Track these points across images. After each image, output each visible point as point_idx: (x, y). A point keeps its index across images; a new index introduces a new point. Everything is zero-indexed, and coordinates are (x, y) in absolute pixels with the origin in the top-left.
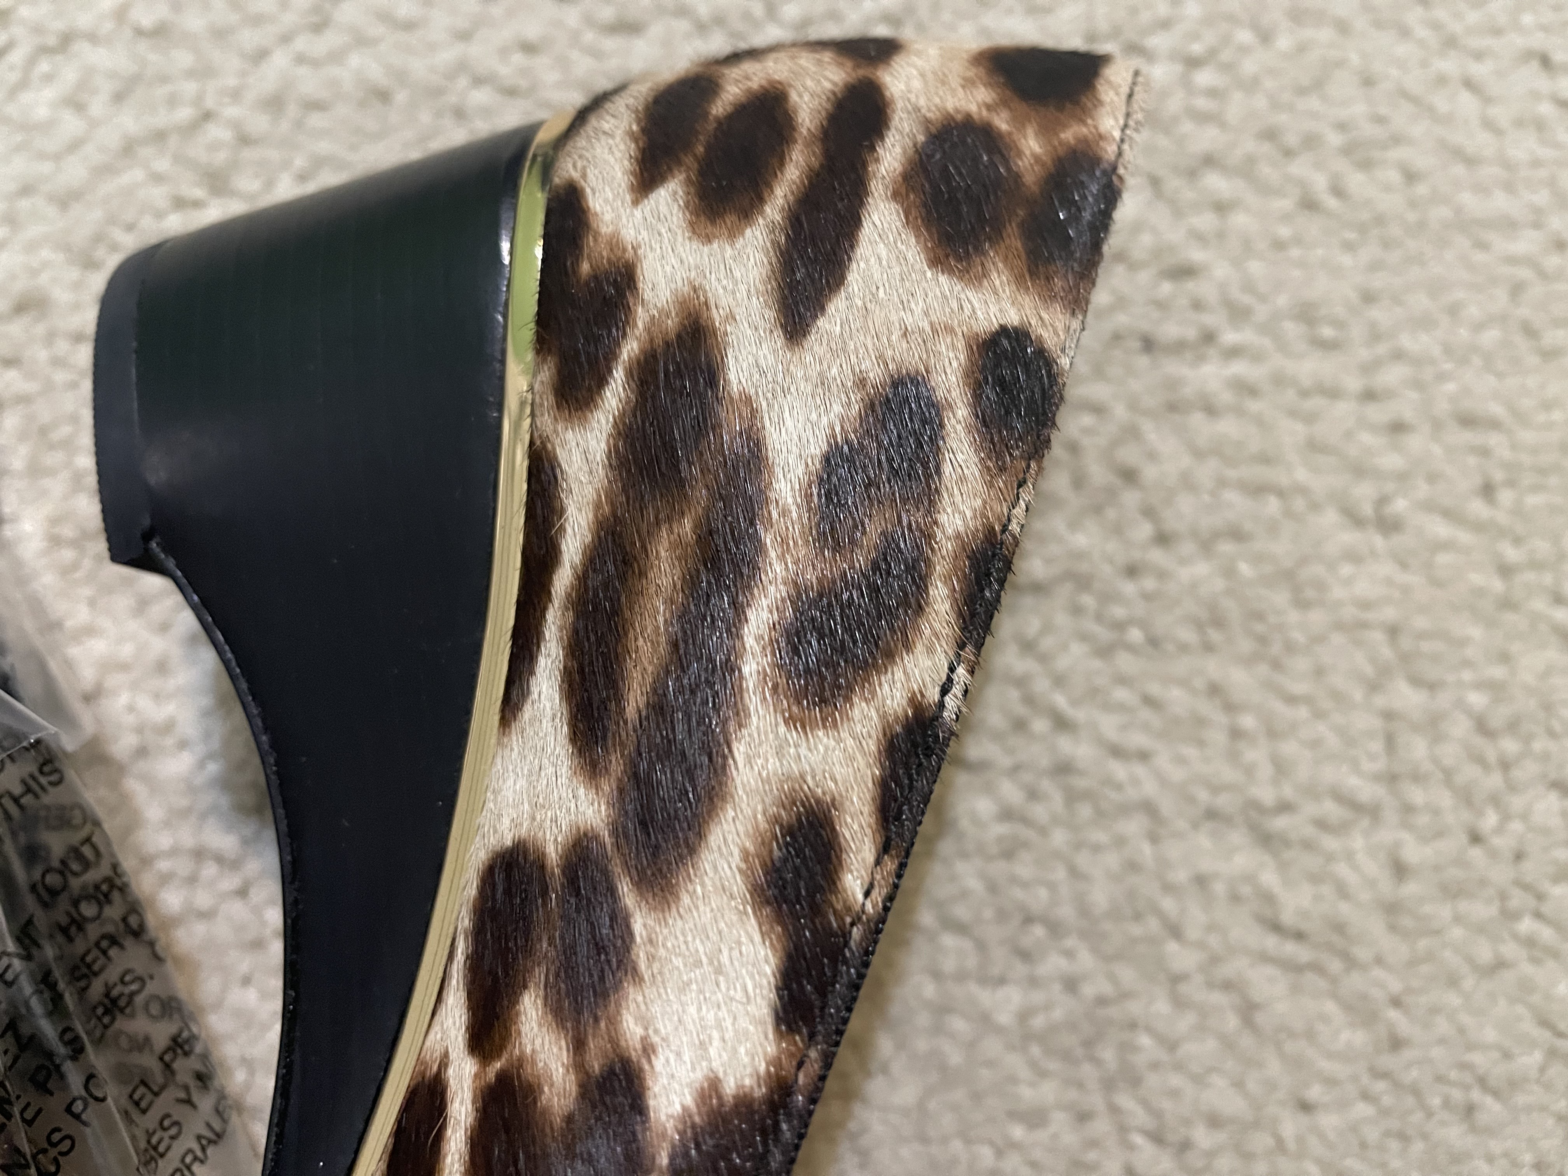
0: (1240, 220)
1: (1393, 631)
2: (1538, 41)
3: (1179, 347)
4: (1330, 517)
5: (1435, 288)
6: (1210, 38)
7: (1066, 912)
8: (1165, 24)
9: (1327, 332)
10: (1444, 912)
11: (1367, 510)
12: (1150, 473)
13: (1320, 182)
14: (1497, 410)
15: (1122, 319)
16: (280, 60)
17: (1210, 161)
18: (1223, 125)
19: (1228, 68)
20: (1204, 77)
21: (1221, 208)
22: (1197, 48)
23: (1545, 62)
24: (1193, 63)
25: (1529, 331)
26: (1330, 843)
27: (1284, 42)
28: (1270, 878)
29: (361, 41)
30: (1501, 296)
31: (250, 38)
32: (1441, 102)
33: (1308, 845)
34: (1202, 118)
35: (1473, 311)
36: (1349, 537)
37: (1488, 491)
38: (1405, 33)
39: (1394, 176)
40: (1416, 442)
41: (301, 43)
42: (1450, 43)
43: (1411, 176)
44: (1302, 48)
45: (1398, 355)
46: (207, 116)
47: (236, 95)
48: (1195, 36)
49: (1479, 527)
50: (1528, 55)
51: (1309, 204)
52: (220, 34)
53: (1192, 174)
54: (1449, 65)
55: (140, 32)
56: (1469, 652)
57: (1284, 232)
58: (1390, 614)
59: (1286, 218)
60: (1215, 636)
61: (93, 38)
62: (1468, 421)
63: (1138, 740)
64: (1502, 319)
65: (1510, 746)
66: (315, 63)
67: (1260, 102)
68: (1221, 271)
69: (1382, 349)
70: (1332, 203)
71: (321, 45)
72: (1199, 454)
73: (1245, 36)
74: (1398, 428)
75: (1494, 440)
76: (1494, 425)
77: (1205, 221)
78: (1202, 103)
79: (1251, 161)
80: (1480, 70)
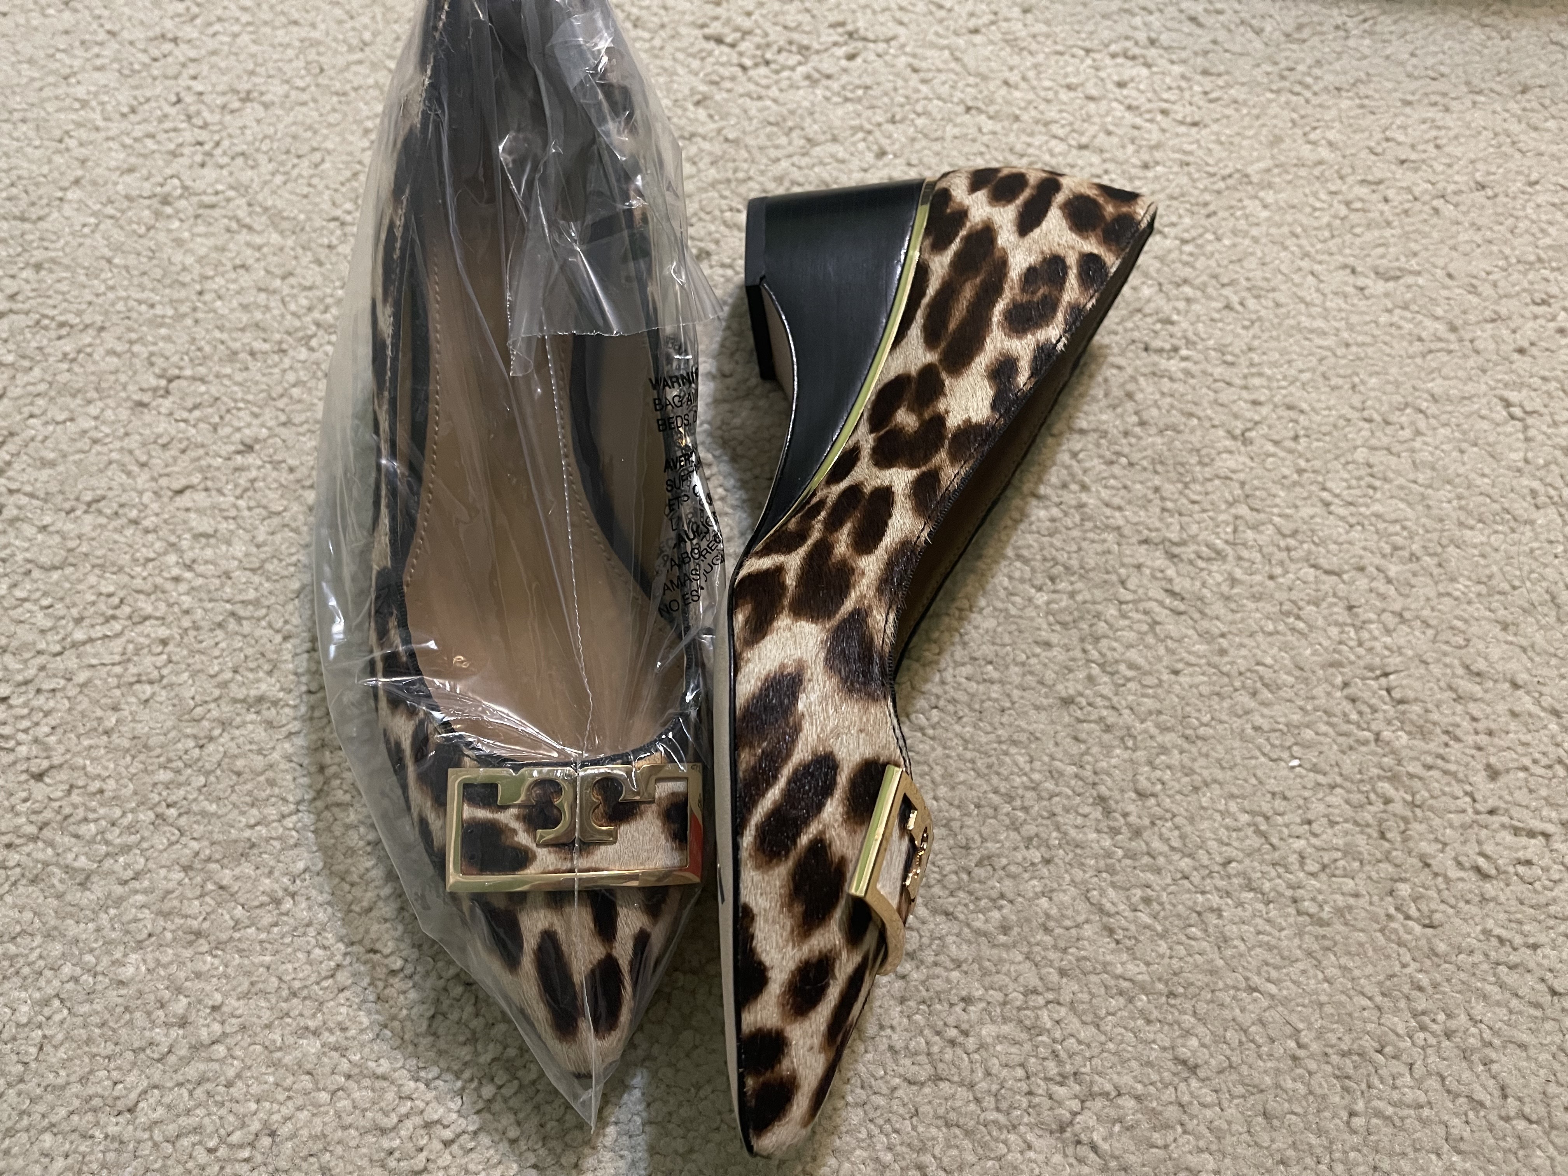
0: (1196, 307)
1: (1243, 484)
2: (1351, 261)
3: (1160, 351)
4: (1221, 433)
5: (1283, 352)
6: (1194, 233)
7: (1074, 563)
8: (1173, 225)
9: (1229, 358)
10: (1251, 605)
11: (1238, 432)
12: (1139, 396)
13: (1235, 299)
14: (1305, 406)
15: (1136, 335)
16: (784, 164)
17: (1185, 281)
18: (1194, 268)
19: (1198, 246)
20: (1188, 248)
21: (1188, 300)
22: (1186, 236)
23: (1354, 271)
24: (1184, 242)
25: (1325, 377)
26: (1201, 564)
27: (1227, 242)
28: (1171, 572)
29: (822, 163)
30: (1314, 360)
31: (773, 153)
32: (1297, 278)
33: (1191, 562)
34: (1186, 264)
35: (1300, 364)
36: (1229, 443)
37: (1296, 438)
38: (1285, 248)
39: (1271, 304)
40: (1265, 410)
41: (795, 159)
42: (1306, 255)
43: (1278, 305)
44: (1234, 245)
45: (1260, 375)
46: (750, 178)
47: (762, 173)
48: (1187, 231)
49: (1291, 451)
50: (1345, 266)
51: (1228, 307)
52: (761, 148)
53: (1178, 285)
54: (1305, 264)
55: (727, 140)
56: (1278, 501)
57: (1217, 316)
58: (1241, 476)
59: (1219, 311)
60: (1159, 468)
61: (704, 138)
62: (1290, 408)
63: (1117, 501)
64: (1313, 370)
65: (1292, 542)
66: (800, 168)
67: (1213, 263)
68: (1185, 325)
69: (1254, 370)
70: (1239, 308)
71: (804, 161)
72: (1163, 394)
73: (1210, 236)
74: (1255, 403)
75: (1302, 418)
76: (1302, 412)
77: (1182, 305)
78: (1185, 258)
79: (1205, 284)
80: (1317, 268)
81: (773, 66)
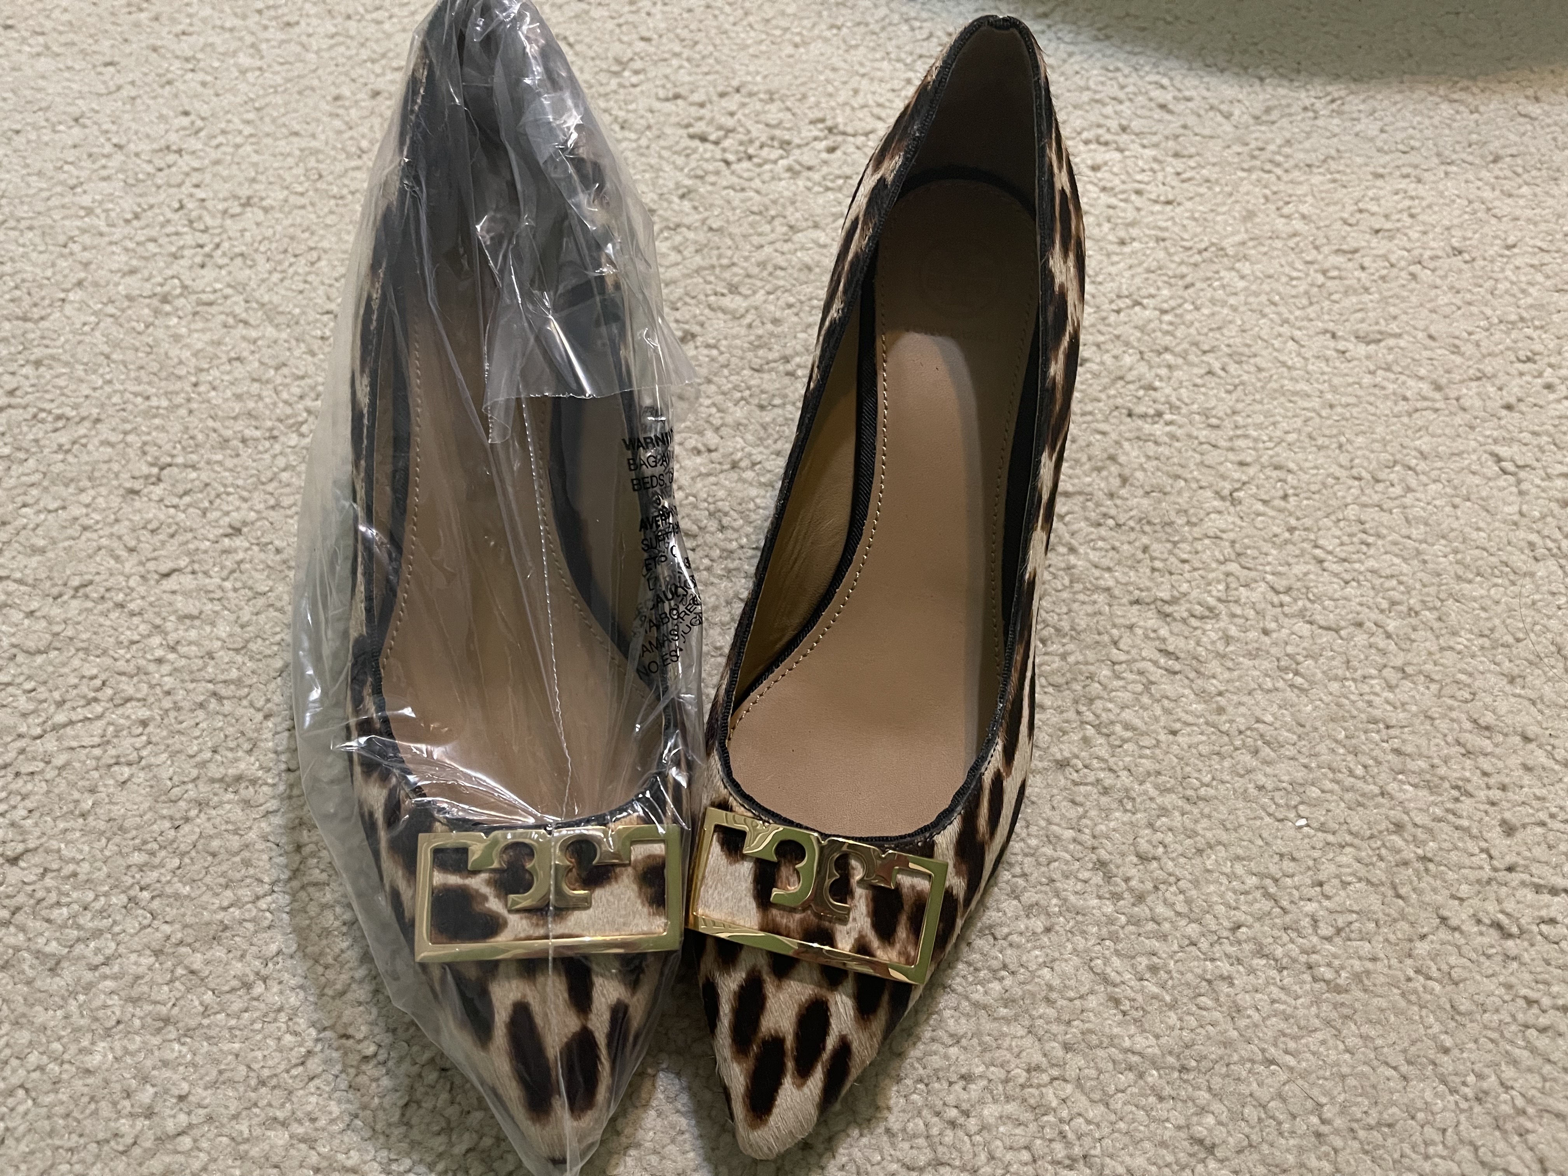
0: (1178, 374)
1: (1233, 542)
2: (1331, 326)
3: (1143, 416)
4: (1209, 493)
5: (1268, 414)
6: (1172, 303)
8: (1152, 296)
9: (1214, 421)
10: (1247, 662)
11: (1226, 492)
13: (1217, 366)
14: (1292, 466)
15: (1119, 401)
16: (768, 250)
17: (1167, 349)
18: (1175, 337)
19: (1178, 316)
20: (1167, 318)
21: (1169, 367)
22: (1165, 306)
24: (1164, 312)
25: (1311, 437)
26: (1194, 622)
27: (1206, 311)
28: (1164, 632)
29: (803, 248)
30: (1299, 422)
31: (756, 240)
32: (1277, 343)
33: (1184, 621)
34: (1167, 333)
35: (1285, 425)
36: (1217, 503)
37: (1285, 497)
38: (1264, 316)
39: (1253, 369)
40: (1251, 471)
41: (778, 245)
42: (1286, 321)
43: (1260, 370)
44: (1213, 314)
45: (1246, 436)
46: (733, 264)
47: (746, 259)
48: (1166, 301)
49: (1281, 510)
50: (1325, 332)
51: (1210, 373)
52: (745, 236)
53: (1159, 354)
54: (1285, 330)
55: (711, 229)
56: (1270, 559)
57: (1199, 381)
58: (1232, 535)
59: (1201, 377)
61: (689, 228)
62: (1277, 468)
63: (1107, 563)
64: (1299, 431)
65: (1286, 599)
66: (783, 253)
67: (1192, 331)
68: (1168, 390)
69: (1239, 432)
70: (1222, 373)
71: (786, 247)
72: (1148, 458)
73: (1188, 306)
74: (1242, 464)
75: (1290, 478)
76: (1289, 471)
77: (1163, 372)
78: (1165, 327)
79: (1186, 351)
80: (1297, 334)
81: (755, 160)
